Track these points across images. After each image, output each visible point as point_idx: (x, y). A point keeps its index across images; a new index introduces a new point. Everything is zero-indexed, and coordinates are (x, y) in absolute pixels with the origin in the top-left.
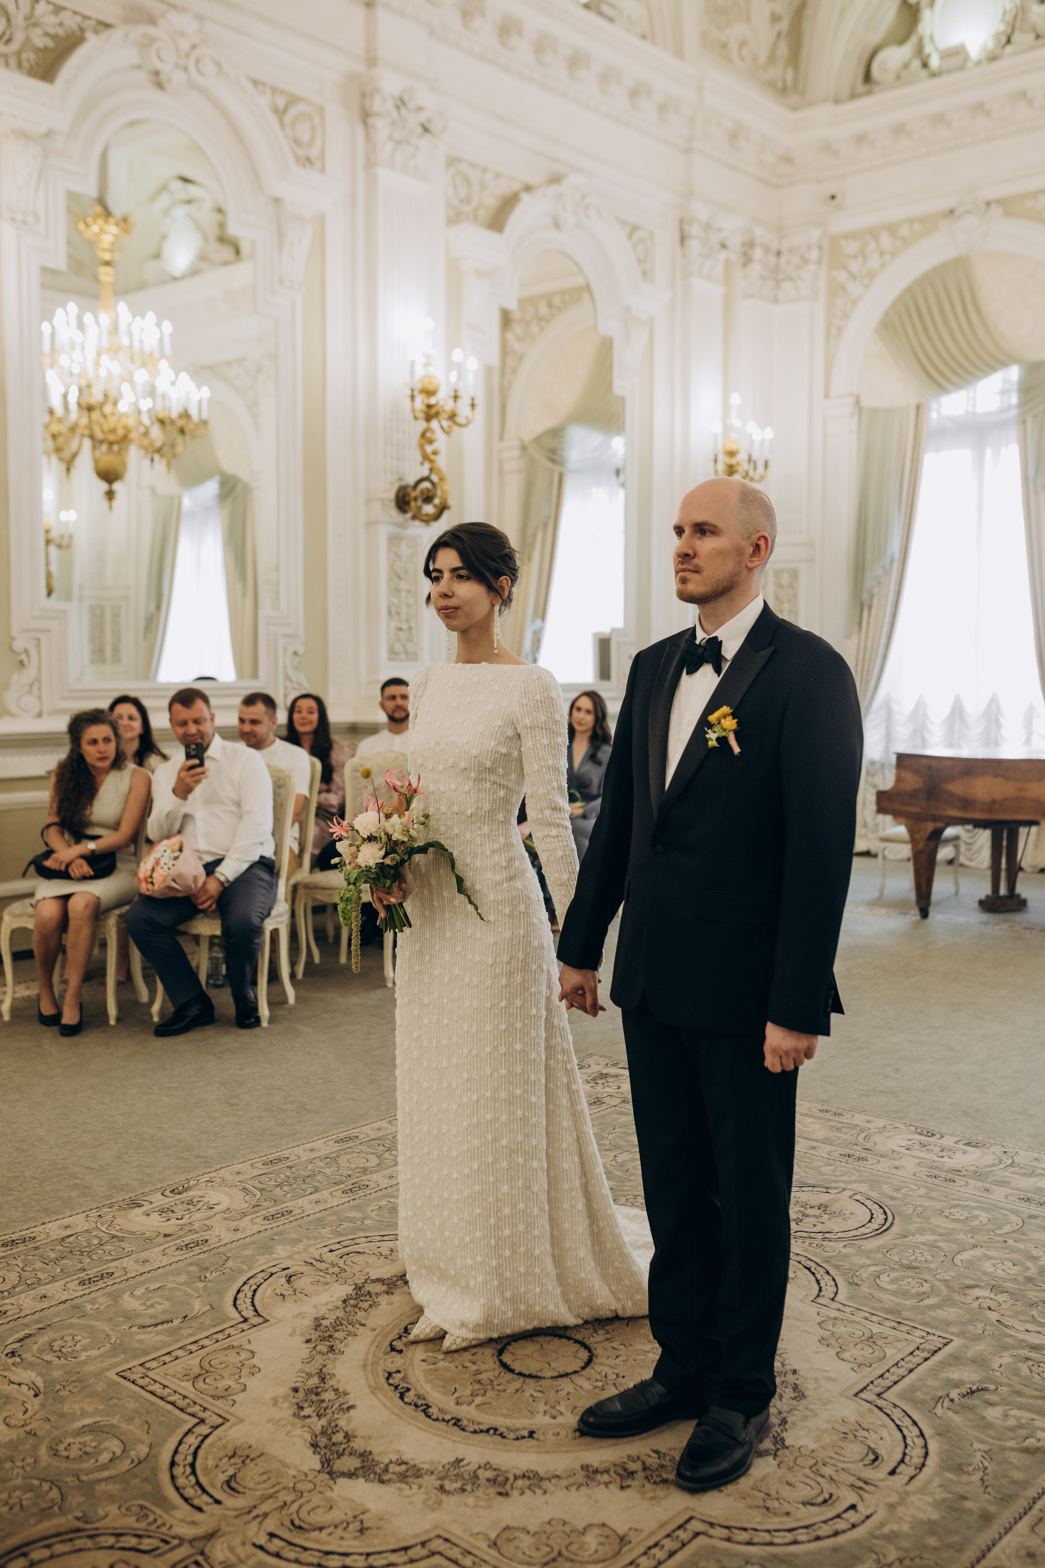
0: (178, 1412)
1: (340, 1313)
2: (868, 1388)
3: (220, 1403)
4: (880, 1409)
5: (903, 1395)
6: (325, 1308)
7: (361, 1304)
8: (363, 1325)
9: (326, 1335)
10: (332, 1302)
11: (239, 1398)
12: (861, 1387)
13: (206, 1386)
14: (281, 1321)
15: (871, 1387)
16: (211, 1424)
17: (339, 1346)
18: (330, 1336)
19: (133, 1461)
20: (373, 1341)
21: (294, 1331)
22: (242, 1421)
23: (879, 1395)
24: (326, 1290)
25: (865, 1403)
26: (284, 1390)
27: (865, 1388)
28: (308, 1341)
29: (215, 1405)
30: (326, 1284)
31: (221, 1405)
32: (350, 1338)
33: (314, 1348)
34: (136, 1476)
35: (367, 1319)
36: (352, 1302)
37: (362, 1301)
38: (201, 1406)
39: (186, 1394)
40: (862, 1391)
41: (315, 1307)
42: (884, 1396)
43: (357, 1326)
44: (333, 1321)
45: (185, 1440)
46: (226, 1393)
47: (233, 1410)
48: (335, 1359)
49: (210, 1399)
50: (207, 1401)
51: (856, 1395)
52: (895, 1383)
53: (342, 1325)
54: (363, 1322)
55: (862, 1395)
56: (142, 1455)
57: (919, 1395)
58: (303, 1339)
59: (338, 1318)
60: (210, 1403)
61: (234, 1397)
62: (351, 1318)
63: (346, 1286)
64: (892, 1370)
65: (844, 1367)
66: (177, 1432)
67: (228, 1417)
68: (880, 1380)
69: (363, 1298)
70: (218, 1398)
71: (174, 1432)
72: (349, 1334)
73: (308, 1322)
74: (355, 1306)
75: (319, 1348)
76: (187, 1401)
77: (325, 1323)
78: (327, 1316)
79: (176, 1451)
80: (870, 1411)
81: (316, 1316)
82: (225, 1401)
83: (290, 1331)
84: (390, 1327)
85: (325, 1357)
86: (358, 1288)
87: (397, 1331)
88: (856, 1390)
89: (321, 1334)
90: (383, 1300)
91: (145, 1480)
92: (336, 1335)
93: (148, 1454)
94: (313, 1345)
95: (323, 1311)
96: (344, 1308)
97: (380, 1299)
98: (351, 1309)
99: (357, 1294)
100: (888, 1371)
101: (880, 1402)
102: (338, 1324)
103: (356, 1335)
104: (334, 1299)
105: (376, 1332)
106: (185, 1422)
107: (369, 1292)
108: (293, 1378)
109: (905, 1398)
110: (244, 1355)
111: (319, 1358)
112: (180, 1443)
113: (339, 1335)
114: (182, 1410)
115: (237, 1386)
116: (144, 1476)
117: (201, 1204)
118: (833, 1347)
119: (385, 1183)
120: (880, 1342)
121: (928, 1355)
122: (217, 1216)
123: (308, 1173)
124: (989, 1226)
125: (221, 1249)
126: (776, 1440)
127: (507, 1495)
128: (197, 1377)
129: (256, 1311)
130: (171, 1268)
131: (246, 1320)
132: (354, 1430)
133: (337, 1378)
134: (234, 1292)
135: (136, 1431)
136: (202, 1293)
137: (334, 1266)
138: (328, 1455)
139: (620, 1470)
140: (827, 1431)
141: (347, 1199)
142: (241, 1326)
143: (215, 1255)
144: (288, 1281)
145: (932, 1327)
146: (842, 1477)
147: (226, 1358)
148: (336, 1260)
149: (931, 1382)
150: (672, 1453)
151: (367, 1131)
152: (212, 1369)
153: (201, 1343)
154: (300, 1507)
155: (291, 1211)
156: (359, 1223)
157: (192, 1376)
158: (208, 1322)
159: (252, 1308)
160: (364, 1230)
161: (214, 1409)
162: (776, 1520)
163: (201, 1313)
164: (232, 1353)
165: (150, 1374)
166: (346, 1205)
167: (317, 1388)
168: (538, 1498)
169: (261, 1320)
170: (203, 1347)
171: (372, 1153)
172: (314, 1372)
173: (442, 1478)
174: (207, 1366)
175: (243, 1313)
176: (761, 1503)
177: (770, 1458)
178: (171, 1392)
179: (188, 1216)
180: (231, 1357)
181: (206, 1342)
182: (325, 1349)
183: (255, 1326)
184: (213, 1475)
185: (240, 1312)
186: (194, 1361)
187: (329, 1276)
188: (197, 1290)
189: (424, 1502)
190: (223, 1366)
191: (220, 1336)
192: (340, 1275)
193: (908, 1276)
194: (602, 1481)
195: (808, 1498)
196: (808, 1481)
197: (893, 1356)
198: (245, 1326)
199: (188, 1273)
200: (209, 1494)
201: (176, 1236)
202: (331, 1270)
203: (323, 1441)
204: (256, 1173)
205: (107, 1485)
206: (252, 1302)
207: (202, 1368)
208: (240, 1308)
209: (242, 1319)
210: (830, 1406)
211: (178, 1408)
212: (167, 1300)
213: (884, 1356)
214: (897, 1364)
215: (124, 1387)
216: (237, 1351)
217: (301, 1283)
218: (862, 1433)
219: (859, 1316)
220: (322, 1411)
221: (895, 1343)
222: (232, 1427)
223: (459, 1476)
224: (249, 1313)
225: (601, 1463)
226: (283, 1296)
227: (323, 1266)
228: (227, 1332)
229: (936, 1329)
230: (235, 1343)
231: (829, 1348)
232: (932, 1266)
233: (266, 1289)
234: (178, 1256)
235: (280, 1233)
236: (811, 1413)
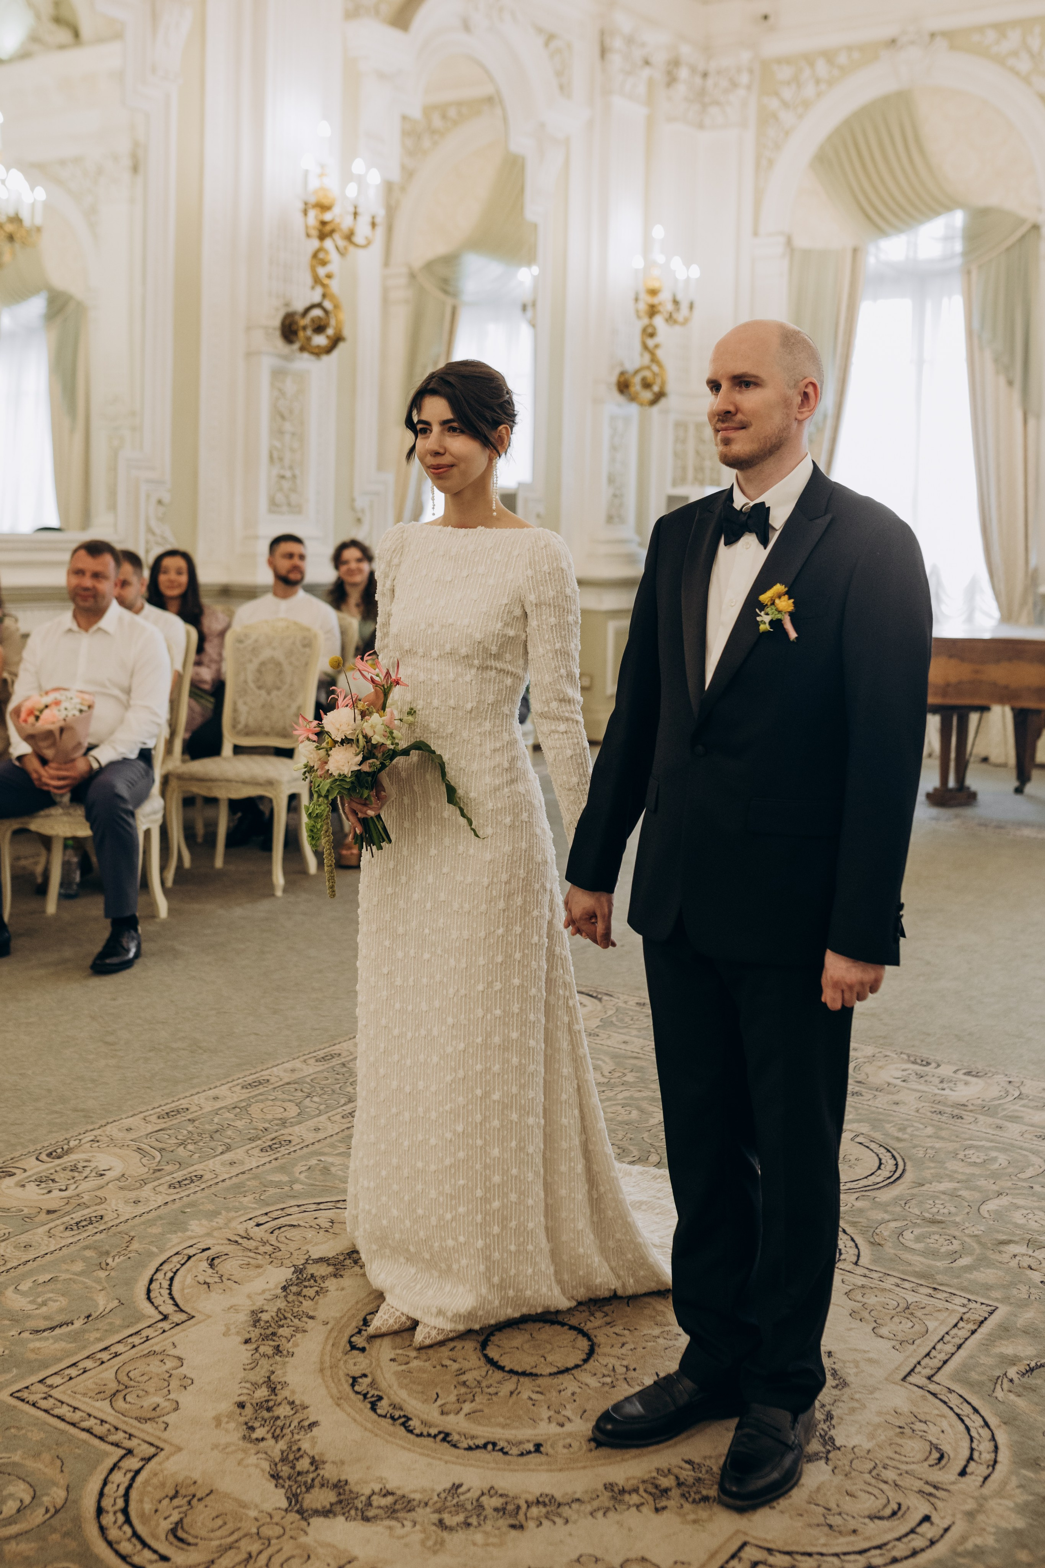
0: (96, 1442)
1: (281, 1304)
2: (916, 1370)
3: (148, 1427)
4: (934, 1395)
5: (957, 1377)
6: (262, 1297)
7: (305, 1292)
8: (312, 1318)
9: (269, 1332)
10: (269, 1290)
11: (171, 1418)
12: (908, 1369)
13: (127, 1406)
14: (209, 1317)
15: (918, 1369)
16: (141, 1455)
17: (286, 1346)
18: (274, 1334)
19: (47, 1511)
20: (327, 1338)
21: (228, 1329)
22: (180, 1449)
23: (929, 1378)
24: (259, 1275)
25: (916, 1388)
26: (226, 1406)
27: (912, 1370)
28: (247, 1342)
29: (143, 1431)
30: (259, 1266)
31: (151, 1430)
32: (299, 1335)
33: (256, 1349)
34: (54, 1530)
35: (315, 1310)
36: (294, 1289)
37: (306, 1287)
38: (125, 1432)
39: (104, 1417)
40: (909, 1374)
41: (249, 1297)
42: (935, 1378)
43: (305, 1319)
44: (274, 1314)
45: (111, 1478)
46: (153, 1414)
47: (165, 1435)
48: (285, 1363)
49: (135, 1423)
50: (133, 1427)
51: (904, 1379)
52: (945, 1362)
53: (285, 1318)
54: (311, 1314)
55: (910, 1379)
56: (59, 1502)
57: (974, 1376)
58: (240, 1339)
59: (279, 1309)
60: (135, 1427)
61: (165, 1419)
62: (295, 1310)
63: (283, 1268)
64: (938, 1347)
65: (885, 1345)
66: (100, 1468)
67: (161, 1445)
68: (927, 1360)
69: (306, 1284)
70: (146, 1420)
71: (96, 1468)
72: (297, 1330)
73: (243, 1317)
74: (299, 1294)
75: (262, 1349)
76: (107, 1426)
77: (265, 1317)
78: (266, 1308)
79: (101, 1494)
80: (924, 1398)
81: (254, 1308)
82: (155, 1425)
83: (223, 1329)
84: (346, 1319)
85: (271, 1361)
86: (299, 1271)
87: (354, 1324)
88: (904, 1374)
89: (263, 1332)
90: (331, 1284)
91: (66, 1535)
92: (281, 1331)
93: (66, 1499)
94: (254, 1346)
95: (259, 1302)
96: (286, 1297)
97: (327, 1283)
98: (295, 1297)
99: (298, 1278)
100: (934, 1348)
101: (932, 1387)
102: (280, 1318)
103: (305, 1331)
104: (271, 1285)
105: (329, 1326)
106: (107, 1454)
107: (312, 1276)
108: (236, 1391)
109: (959, 1381)
110: (170, 1364)
111: (264, 1362)
112: (105, 1483)
113: (284, 1332)
114: (101, 1438)
115: (167, 1404)
116: (65, 1529)
117: (88, 1170)
118: (868, 1322)
119: (310, 1137)
120: (919, 1313)
121: (974, 1327)
122: (110, 1185)
123: (215, 1127)
124: (1010, 1170)
125: (122, 1227)
126: (824, 1440)
127: (521, 1527)
128: (114, 1394)
129: (176, 1305)
130: (61, 1253)
131: (165, 1318)
132: (322, 1454)
133: (290, 1387)
134: (146, 1282)
135: (46, 1470)
136: (106, 1285)
137: (264, 1243)
138: (294, 1488)
139: (651, 1489)
140: (879, 1425)
141: (268, 1159)
142: (160, 1325)
143: (115, 1235)
144: (212, 1265)
145: (972, 1293)
146: (906, 1482)
147: (148, 1369)
148: (266, 1237)
149: (983, 1360)
150: (708, 1463)
151: (279, 1073)
152: (132, 1383)
153: (113, 1349)
154: (270, 1559)
155: (202, 1176)
156: (287, 1188)
157: (109, 1393)
158: (118, 1322)
159: (171, 1302)
160: (294, 1197)
161: (142, 1435)
162: (842, 1540)
163: (107, 1310)
164: (155, 1362)
165: (53, 1392)
166: (268, 1166)
167: (267, 1401)
168: (560, 1531)
169: (183, 1317)
170: (116, 1355)
171: (290, 1101)
172: (261, 1381)
173: (439, 1511)
174: (125, 1379)
175: (160, 1308)
176: (821, 1520)
177: (822, 1462)
178: (84, 1415)
179: (74, 1186)
180: (155, 1367)
181: (120, 1348)
182: (270, 1351)
183: (178, 1325)
184: (153, 1523)
185: (157, 1308)
186: (107, 1374)
187: (260, 1257)
188: (98, 1281)
189: (423, 1543)
190: (146, 1378)
191: (136, 1340)
192: (273, 1256)
193: (936, 1233)
194: (631, 1503)
195: (874, 1511)
196: (870, 1489)
197: (935, 1330)
198: (165, 1325)
199: (84, 1259)
200: (150, 1548)
201: (62, 1212)
202: (262, 1249)
203: (285, 1470)
204: (150, 1128)
205: (17, 1544)
206: (170, 1294)
207: (119, 1382)
208: (156, 1302)
209: (161, 1317)
210: (877, 1395)
211: (96, 1436)
212: (63, 1295)
213: (924, 1330)
214: (942, 1339)
215: (22, 1411)
216: (160, 1357)
217: (228, 1267)
218: (919, 1426)
219: (889, 1283)
220: (278, 1431)
221: (935, 1314)
222: (168, 1458)
223: (459, 1506)
224: (168, 1308)
225: (628, 1479)
226: (208, 1284)
227: (252, 1244)
228: (144, 1333)
229: (977, 1294)
230: (157, 1348)
231: (863, 1323)
232: (958, 1219)
233: (185, 1277)
234: (69, 1237)
235: (191, 1205)
236: (856, 1405)
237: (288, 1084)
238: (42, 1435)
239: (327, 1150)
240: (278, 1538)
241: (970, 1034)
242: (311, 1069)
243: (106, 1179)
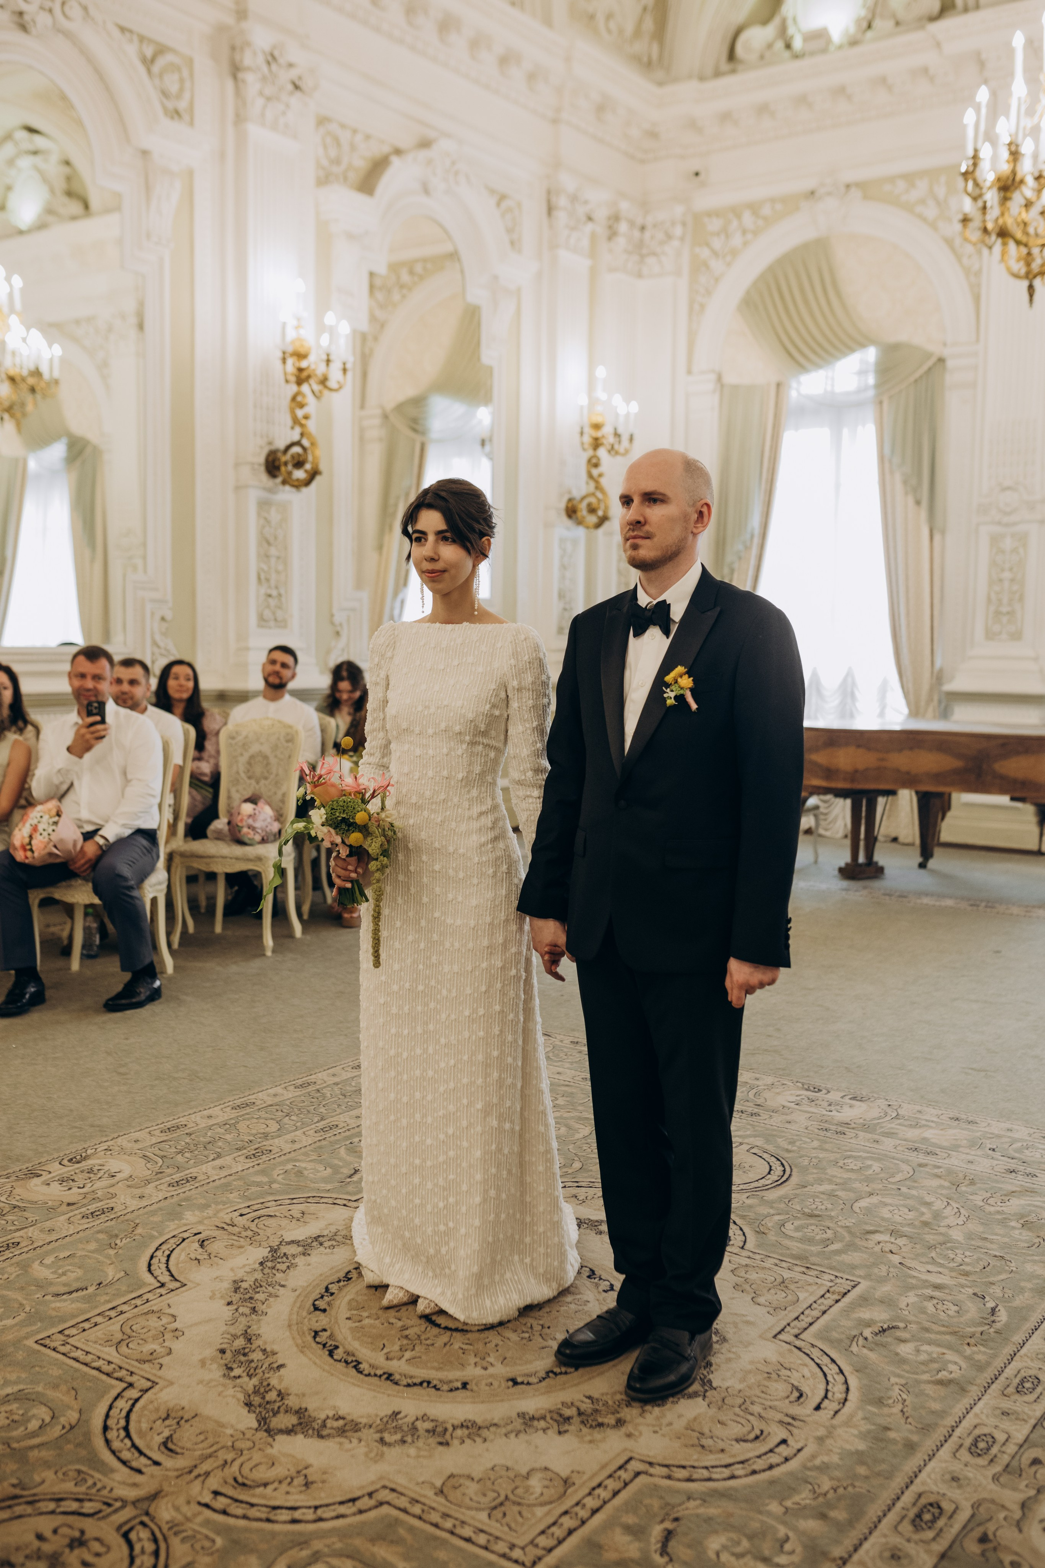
0: (104, 1377)
1: (258, 1275)
2: (786, 1330)
3: (146, 1366)
4: (799, 1349)
5: (820, 1336)
6: (242, 1270)
7: (278, 1266)
8: (283, 1286)
9: (247, 1296)
10: (249, 1265)
11: (165, 1361)
12: (779, 1329)
13: (130, 1351)
14: (198, 1285)
15: (788, 1329)
16: (140, 1388)
17: (260, 1307)
18: (251, 1298)
19: (64, 1427)
20: (295, 1302)
21: (214, 1294)
22: (171, 1383)
23: (796, 1336)
24: (241, 1253)
25: (784, 1344)
26: (210, 1352)
27: (783, 1330)
28: (229, 1304)
29: (142, 1370)
30: (241, 1247)
31: (148, 1369)
32: (271, 1299)
33: (237, 1310)
34: (69, 1442)
35: (286, 1280)
36: (269, 1264)
37: (279, 1263)
38: (128, 1370)
39: (110, 1359)
40: (780, 1333)
41: (232, 1270)
42: (801, 1336)
43: (277, 1287)
44: (252, 1283)
45: (115, 1404)
46: (150, 1358)
47: (160, 1373)
48: (259, 1321)
49: (136, 1364)
50: (133, 1366)
51: (775, 1337)
52: (811, 1324)
53: (261, 1286)
54: (283, 1283)
55: (780, 1337)
56: (74, 1422)
57: (835, 1335)
58: (224, 1302)
59: (256, 1280)
60: (135, 1367)
61: (160, 1361)
62: (270, 1280)
63: (261, 1248)
64: (806, 1312)
65: (761, 1311)
66: (106, 1397)
67: (157, 1380)
68: (796, 1322)
69: (279, 1260)
70: (145, 1361)
71: (103, 1397)
72: (270, 1295)
73: (227, 1285)
74: (273, 1268)
75: (241, 1310)
76: (113, 1366)
77: (244, 1285)
78: (245, 1278)
79: (107, 1416)
80: (790, 1351)
81: (234, 1279)
82: (151, 1365)
83: (210, 1294)
84: (311, 1288)
85: (248, 1319)
86: (273, 1250)
87: (318, 1291)
88: (774, 1333)
89: (242, 1296)
90: (300, 1261)
91: (78, 1445)
92: (257, 1296)
93: (79, 1420)
94: (235, 1307)
95: (240, 1274)
96: (262, 1270)
97: (297, 1260)
98: (269, 1271)
99: (273, 1256)
100: (803, 1313)
101: (798, 1343)
102: (257, 1286)
103: (277, 1296)
104: (250, 1261)
105: (297, 1293)
106: (113, 1387)
107: (285, 1254)
108: (218, 1341)
109: (821, 1338)
110: (165, 1320)
111: (243, 1319)
112: (111, 1407)
113: (260, 1296)
114: (108, 1375)
115: (162, 1350)
116: (77, 1441)
117: (102, 1172)
118: (748, 1293)
119: (287, 1147)
120: (792, 1287)
121: (838, 1297)
122: (120, 1184)
123: (208, 1139)
124: (882, 1175)
125: (128, 1217)
126: (704, 1383)
127: (447, 1444)
128: (120, 1342)
129: (172, 1276)
130: (78, 1236)
131: (163, 1285)
132: (287, 1389)
133: (263, 1338)
134: (148, 1258)
135: (64, 1398)
136: (114, 1259)
137: (246, 1229)
138: (263, 1414)
139: (556, 1416)
140: (750, 1372)
141: (252, 1164)
142: (158, 1290)
143: (123, 1222)
144: (202, 1246)
145: (839, 1271)
146: (771, 1414)
147: (147, 1323)
148: (248, 1224)
149: (844, 1322)
150: (604, 1398)
151: (263, 1097)
152: (134, 1334)
153: (119, 1309)
154: (242, 1465)
155: (196, 1178)
156: (266, 1187)
157: (115, 1341)
158: (124, 1288)
159: (168, 1273)
160: (272, 1194)
161: (142, 1373)
162: (712, 1457)
163: (115, 1279)
164: (153, 1319)
165: (70, 1340)
166: (251, 1170)
167: (244, 1348)
168: (479, 1446)
169: (178, 1284)
170: (122, 1313)
171: (272, 1119)
172: (239, 1334)
173: (381, 1431)
174: (128, 1331)
175: (159, 1278)
176: (696, 1442)
177: (700, 1399)
178: (95, 1357)
179: (90, 1185)
180: (153, 1322)
181: (125, 1308)
182: (247, 1311)
183: (172, 1290)
184: (148, 1438)
185: (156, 1278)
186: (114, 1327)
187: (241, 1240)
188: (108, 1257)
189: (366, 1455)
190: (145, 1330)
191: (138, 1302)
192: (253, 1239)
193: (811, 1224)
194: (539, 1427)
195: (740, 1435)
196: (739, 1419)
197: (805, 1299)
198: (163, 1291)
199: (97, 1241)
200: (145, 1456)
201: (80, 1205)
202: (244, 1234)
203: (257, 1400)
204: (154, 1140)
205: (39, 1452)
206: (167, 1267)
207: (123, 1333)
208: (156, 1273)
209: (159, 1285)
210: (751, 1348)
211: (103, 1373)
212: (79, 1268)
213: (796, 1299)
214: (810, 1306)
215: (44, 1354)
216: (158, 1315)
217: (214, 1247)
218: (784, 1372)
219: (769, 1263)
220: (252, 1371)
221: (806, 1287)
222: (161, 1390)
223: (398, 1428)
224: (165, 1278)
225: (537, 1410)
226: (199, 1261)
227: (235, 1230)
228: (145, 1297)
229: (844, 1272)
230: (155, 1308)
231: (745, 1294)
232: (833, 1214)
233: (180, 1255)
234: (85, 1224)
235: (187, 1199)
236: (732, 1356)
237: (271, 1105)
238: (60, 1372)
239: (300, 1158)
240: (249, 1449)
241: (859, 1067)
242: (290, 1094)
243: (116, 1179)
